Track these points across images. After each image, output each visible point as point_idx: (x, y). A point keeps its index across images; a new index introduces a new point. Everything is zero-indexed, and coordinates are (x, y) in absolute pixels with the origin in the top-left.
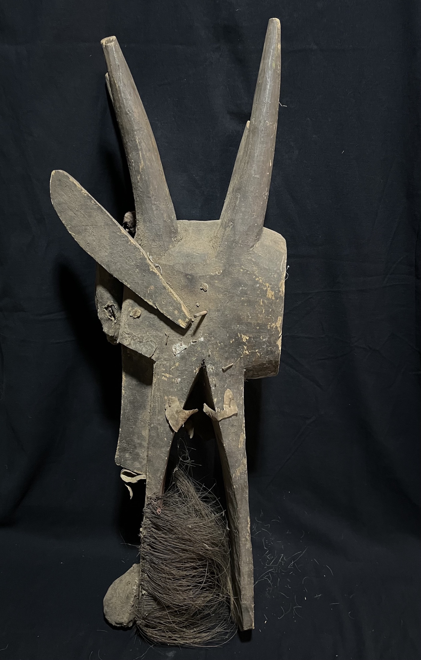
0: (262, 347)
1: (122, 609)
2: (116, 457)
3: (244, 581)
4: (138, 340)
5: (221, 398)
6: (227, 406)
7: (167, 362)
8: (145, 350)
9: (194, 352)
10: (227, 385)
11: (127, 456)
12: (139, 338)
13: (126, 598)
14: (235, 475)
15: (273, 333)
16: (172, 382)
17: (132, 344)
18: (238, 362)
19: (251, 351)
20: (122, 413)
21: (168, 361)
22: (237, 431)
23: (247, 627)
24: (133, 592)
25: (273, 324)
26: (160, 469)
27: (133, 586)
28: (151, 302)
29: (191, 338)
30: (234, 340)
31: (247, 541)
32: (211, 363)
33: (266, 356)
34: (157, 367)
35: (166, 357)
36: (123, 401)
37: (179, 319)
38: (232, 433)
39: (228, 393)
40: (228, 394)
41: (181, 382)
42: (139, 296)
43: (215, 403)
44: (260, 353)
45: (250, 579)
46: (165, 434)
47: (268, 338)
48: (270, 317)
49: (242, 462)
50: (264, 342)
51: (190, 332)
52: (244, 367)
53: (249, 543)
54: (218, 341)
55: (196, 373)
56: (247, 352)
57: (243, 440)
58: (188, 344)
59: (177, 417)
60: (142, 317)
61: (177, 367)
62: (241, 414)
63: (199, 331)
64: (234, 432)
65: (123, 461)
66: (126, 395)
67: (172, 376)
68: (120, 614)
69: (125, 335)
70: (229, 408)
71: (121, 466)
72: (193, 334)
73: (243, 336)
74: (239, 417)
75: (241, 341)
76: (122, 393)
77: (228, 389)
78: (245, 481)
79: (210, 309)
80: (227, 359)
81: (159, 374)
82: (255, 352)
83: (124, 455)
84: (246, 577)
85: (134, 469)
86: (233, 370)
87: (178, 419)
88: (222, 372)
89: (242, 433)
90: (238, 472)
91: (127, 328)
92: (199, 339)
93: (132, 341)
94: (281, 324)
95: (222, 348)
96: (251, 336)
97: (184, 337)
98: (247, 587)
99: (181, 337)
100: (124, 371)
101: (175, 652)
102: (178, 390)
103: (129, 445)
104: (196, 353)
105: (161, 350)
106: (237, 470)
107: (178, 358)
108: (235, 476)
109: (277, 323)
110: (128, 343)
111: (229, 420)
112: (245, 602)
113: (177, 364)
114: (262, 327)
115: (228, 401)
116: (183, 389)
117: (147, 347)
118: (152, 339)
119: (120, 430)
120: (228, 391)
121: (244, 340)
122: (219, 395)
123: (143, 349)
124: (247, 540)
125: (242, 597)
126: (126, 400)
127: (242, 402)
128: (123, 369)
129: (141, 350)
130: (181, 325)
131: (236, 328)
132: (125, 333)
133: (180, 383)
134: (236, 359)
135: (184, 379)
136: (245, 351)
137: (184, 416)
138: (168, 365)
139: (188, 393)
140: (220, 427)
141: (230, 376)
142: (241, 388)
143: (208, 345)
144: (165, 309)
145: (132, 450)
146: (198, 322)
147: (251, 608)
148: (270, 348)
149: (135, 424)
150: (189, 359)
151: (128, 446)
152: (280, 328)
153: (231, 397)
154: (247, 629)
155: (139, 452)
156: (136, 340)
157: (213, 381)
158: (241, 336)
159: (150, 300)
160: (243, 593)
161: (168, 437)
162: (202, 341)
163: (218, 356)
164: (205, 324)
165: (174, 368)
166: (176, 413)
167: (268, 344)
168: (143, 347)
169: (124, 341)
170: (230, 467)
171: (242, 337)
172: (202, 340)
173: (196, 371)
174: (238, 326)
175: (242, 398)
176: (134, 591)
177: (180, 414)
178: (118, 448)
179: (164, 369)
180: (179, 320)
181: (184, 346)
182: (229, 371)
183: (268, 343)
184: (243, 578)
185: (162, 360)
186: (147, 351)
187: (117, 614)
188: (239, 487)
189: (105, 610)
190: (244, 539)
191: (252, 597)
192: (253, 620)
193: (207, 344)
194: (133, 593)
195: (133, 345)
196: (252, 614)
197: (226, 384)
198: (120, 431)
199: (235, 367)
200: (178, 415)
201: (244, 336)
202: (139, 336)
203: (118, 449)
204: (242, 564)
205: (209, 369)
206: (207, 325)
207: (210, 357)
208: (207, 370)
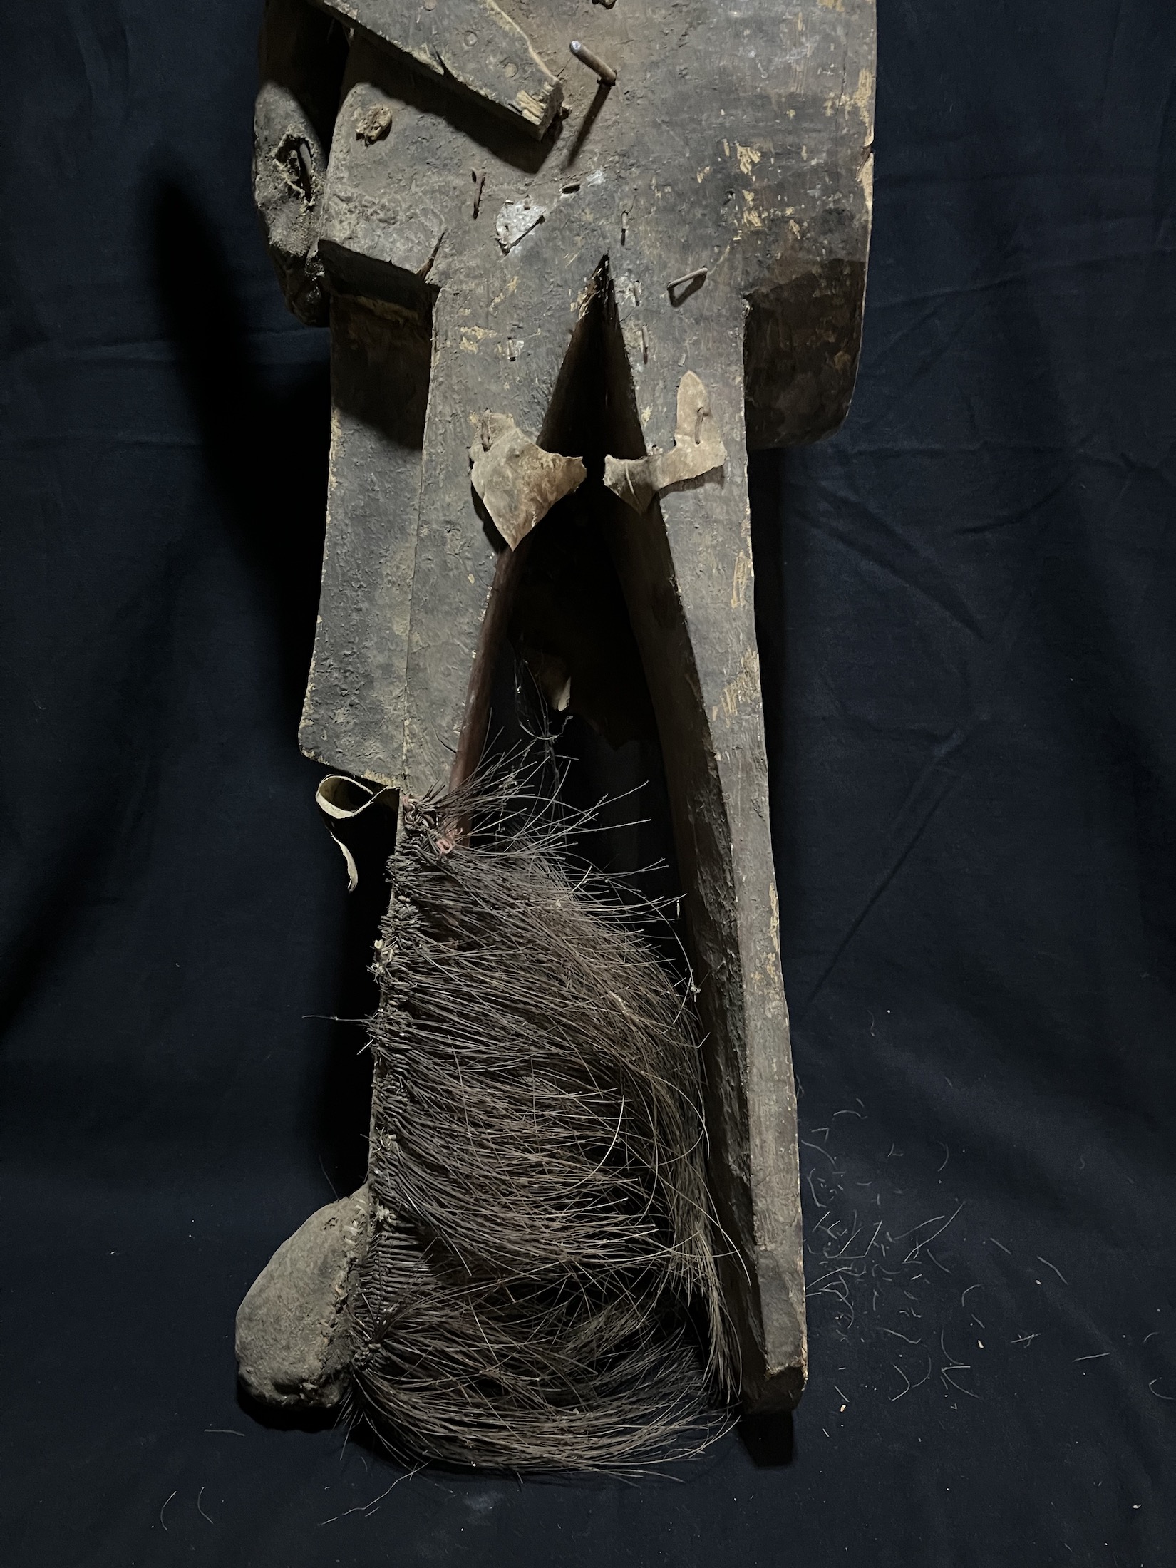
0: (806, 194)
1: (301, 1319)
2: (302, 724)
3: (762, 1156)
4: (382, 215)
5: (665, 409)
6: (688, 438)
7: (477, 281)
8: (402, 248)
9: (571, 230)
10: (687, 357)
11: (341, 719)
12: (383, 207)
13: (320, 1270)
14: (718, 713)
15: (845, 131)
16: (496, 357)
17: (360, 234)
18: (723, 263)
19: (769, 213)
20: (325, 558)
21: (481, 276)
22: (722, 544)
23: (782, 1359)
24: (345, 1244)
25: (843, 96)
26: (453, 697)
27: (348, 1224)
28: (425, 53)
29: (560, 177)
30: (708, 168)
31: (768, 985)
32: (630, 271)
33: (821, 239)
34: (444, 308)
35: (472, 263)
36: (331, 514)
37: (518, 90)
38: (707, 548)
39: (692, 389)
40: (691, 391)
41: (525, 354)
42: (387, 39)
43: (644, 425)
44: (799, 222)
45: (787, 1149)
46: (468, 559)
47: (828, 152)
48: (832, 70)
49: (745, 662)
50: (815, 170)
51: (556, 157)
52: (745, 288)
53: (778, 997)
54: (654, 182)
55: (577, 311)
56: (754, 219)
57: (745, 581)
58: (551, 202)
59: (510, 475)
60: (395, 133)
61: (513, 294)
62: (738, 480)
63: (588, 147)
64: (714, 547)
65: (325, 738)
66: (340, 493)
67: (495, 335)
68: (292, 1342)
69: (336, 204)
70: (696, 446)
71: (321, 759)
72: (566, 163)
73: (740, 149)
74: (731, 492)
75: (734, 171)
76: (329, 487)
77: (690, 372)
78: (753, 739)
79: (625, 64)
80: (686, 248)
81: (450, 334)
82: (783, 216)
83: (332, 715)
84: (770, 1136)
85: (363, 769)
86: (705, 298)
87: (514, 484)
88: (668, 303)
89: (741, 554)
90: (728, 700)
91: (345, 180)
92: (587, 178)
93: (363, 224)
94: (870, 98)
95: (669, 209)
96: (768, 146)
97: (537, 179)
98: (775, 1179)
99: (527, 180)
100: (338, 405)
101: (501, 1496)
102: (516, 388)
103: (347, 674)
104: (578, 235)
105: (458, 240)
106: (726, 690)
107: (516, 260)
108: (718, 717)
109: (857, 95)
110: (347, 234)
111: (696, 497)
112: (771, 1247)
113: (512, 286)
114: (808, 107)
115: (689, 419)
116: (533, 381)
117: (412, 237)
118: (428, 203)
119: (319, 620)
120: (689, 381)
121: (745, 168)
122: (659, 397)
123: (398, 244)
124: (769, 982)
125: (756, 1223)
126: (340, 511)
127: (740, 434)
128: (332, 399)
129: (391, 250)
130: (526, 114)
131: (714, 121)
132: (337, 200)
133: (520, 356)
134: (716, 249)
135: (535, 339)
136: (749, 213)
137: (534, 472)
138: (482, 291)
139: (550, 398)
140: (665, 520)
141: (697, 323)
142: (734, 379)
143: (621, 199)
144: (471, 66)
145: (357, 692)
146: (585, 113)
147: (794, 1272)
148: (836, 198)
149: (370, 598)
150: (554, 260)
151: (346, 677)
152: (868, 111)
153: (700, 404)
154: (780, 1368)
155: (382, 699)
156: (375, 217)
157: (636, 341)
158: (733, 150)
159: (424, 45)
160: (760, 1205)
161: (481, 568)
162: (598, 186)
163: (656, 239)
164: (607, 117)
165: (503, 301)
166: (506, 463)
167: (827, 180)
168: (398, 238)
169: (334, 226)
170: (701, 676)
171: (738, 155)
172: (599, 181)
173: (578, 306)
174: (723, 113)
175: (740, 417)
176: (350, 1242)
177: (522, 466)
178: (309, 688)
179: (467, 312)
180: (519, 95)
181: (536, 211)
182: (693, 302)
183: (829, 175)
184: (758, 1142)
185: (462, 277)
186: (410, 250)
187: (284, 1342)
188: (734, 761)
189: (241, 1337)
190: (758, 976)
191: (794, 1224)
192: (804, 1328)
193: (615, 194)
194: (345, 1249)
195: (365, 238)
196: (797, 1298)
197: (684, 355)
198: (317, 626)
199: (716, 288)
200: (516, 471)
201: (744, 152)
202: (385, 201)
203: (311, 692)
204: (755, 1079)
205: (624, 292)
206: (615, 122)
207: (627, 245)
208: (618, 295)
